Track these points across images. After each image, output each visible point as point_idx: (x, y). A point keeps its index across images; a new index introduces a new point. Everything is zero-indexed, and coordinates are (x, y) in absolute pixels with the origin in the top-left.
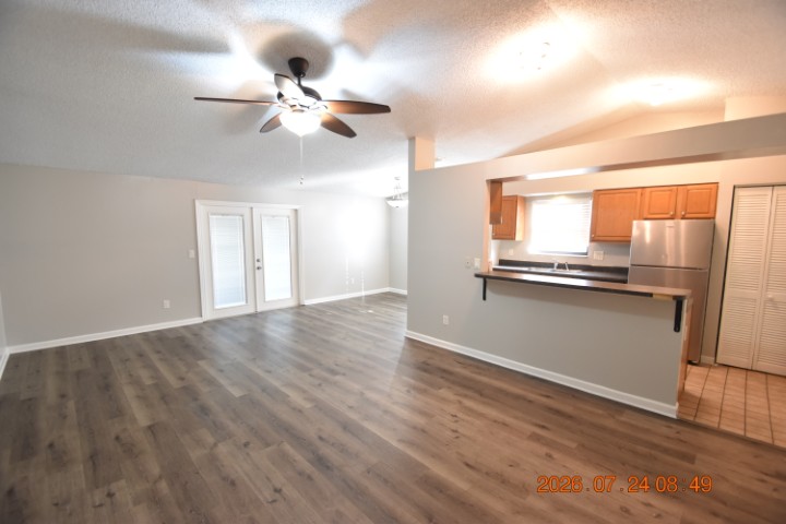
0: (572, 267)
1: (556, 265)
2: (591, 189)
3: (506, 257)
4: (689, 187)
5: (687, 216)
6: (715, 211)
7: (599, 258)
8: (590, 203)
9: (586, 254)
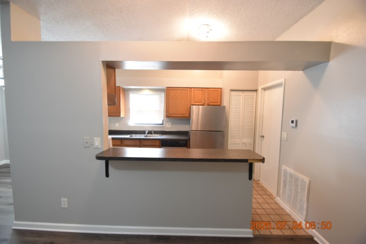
0: (156, 132)
1: (147, 132)
2: (164, 87)
3: (113, 128)
4: (210, 89)
5: (210, 104)
6: (221, 101)
7: (169, 127)
8: (163, 95)
9: (162, 124)
